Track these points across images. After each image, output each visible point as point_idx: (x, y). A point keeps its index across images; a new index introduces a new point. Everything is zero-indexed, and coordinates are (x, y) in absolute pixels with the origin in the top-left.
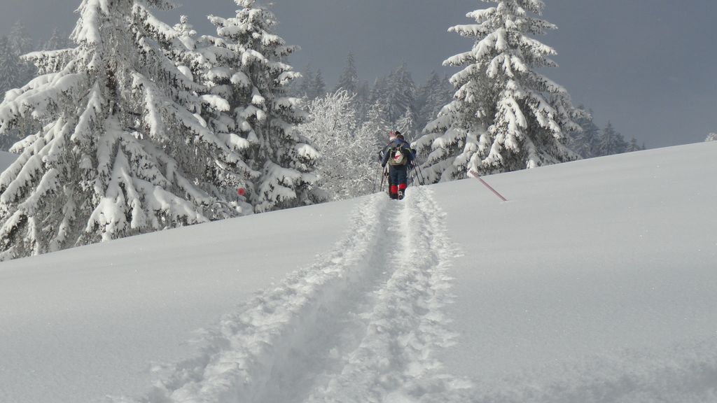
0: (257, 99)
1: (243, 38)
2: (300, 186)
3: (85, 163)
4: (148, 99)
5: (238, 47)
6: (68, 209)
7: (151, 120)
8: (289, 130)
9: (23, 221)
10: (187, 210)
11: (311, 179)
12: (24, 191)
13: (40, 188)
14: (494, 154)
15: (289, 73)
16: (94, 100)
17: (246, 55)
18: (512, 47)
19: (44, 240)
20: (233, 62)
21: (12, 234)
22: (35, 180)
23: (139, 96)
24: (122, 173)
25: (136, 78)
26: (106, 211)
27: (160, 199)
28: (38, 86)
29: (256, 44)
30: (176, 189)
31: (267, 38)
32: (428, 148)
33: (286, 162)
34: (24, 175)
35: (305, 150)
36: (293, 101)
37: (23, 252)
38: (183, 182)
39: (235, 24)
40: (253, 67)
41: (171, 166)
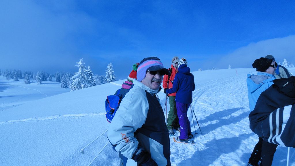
2: (94, 84)
6: (79, 86)
8: (93, 79)
13: (77, 84)
14: (110, 80)
15: (93, 74)
16: (81, 77)
18: (111, 72)
19: (77, 88)
23: (85, 76)
24: (84, 82)
26: (82, 86)
29: (90, 72)
30: (88, 84)
32: (104, 80)
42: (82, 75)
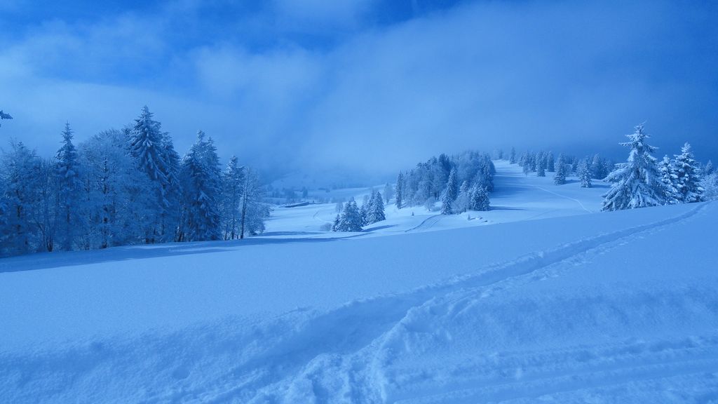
0: (686, 175)
1: (684, 160)
2: (698, 198)
3: (629, 190)
4: (647, 176)
5: (682, 162)
6: (624, 201)
7: (647, 180)
8: (696, 183)
9: (612, 203)
10: (656, 203)
11: (701, 196)
12: (612, 196)
15: (697, 169)
16: (632, 175)
17: (684, 164)
19: (617, 208)
20: (680, 166)
21: (609, 206)
22: (615, 194)
23: (645, 174)
24: (638, 193)
25: (644, 170)
26: (633, 202)
27: (649, 200)
28: (618, 171)
29: (687, 162)
30: (654, 197)
31: (690, 160)
33: (694, 191)
34: (612, 192)
35: (699, 188)
36: (697, 176)
37: (611, 210)
38: (655, 195)
39: (682, 157)
40: (686, 168)
41: (653, 192)
42: (638, 172)
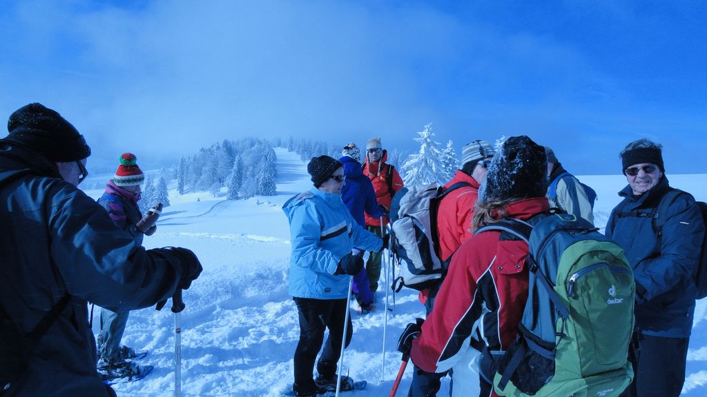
42: (426, 161)
